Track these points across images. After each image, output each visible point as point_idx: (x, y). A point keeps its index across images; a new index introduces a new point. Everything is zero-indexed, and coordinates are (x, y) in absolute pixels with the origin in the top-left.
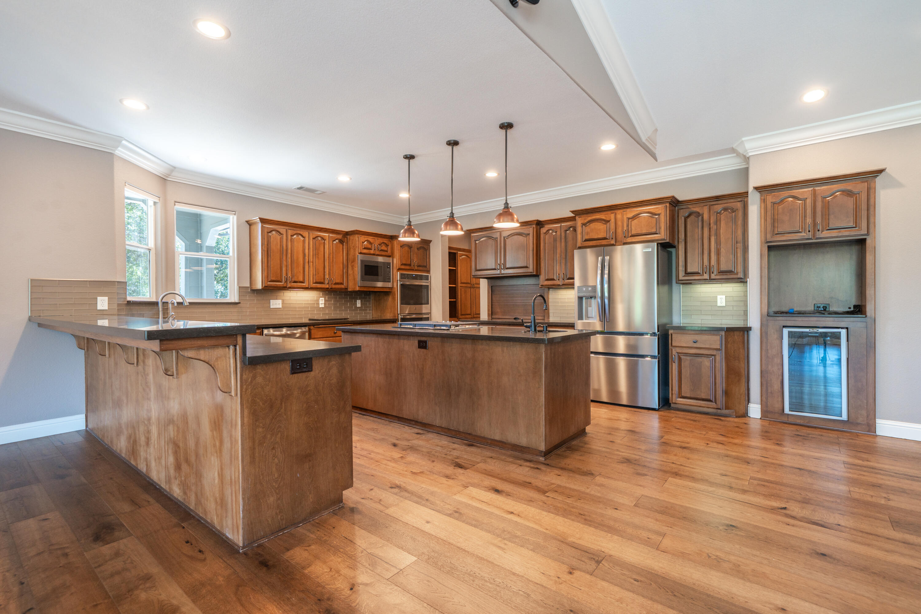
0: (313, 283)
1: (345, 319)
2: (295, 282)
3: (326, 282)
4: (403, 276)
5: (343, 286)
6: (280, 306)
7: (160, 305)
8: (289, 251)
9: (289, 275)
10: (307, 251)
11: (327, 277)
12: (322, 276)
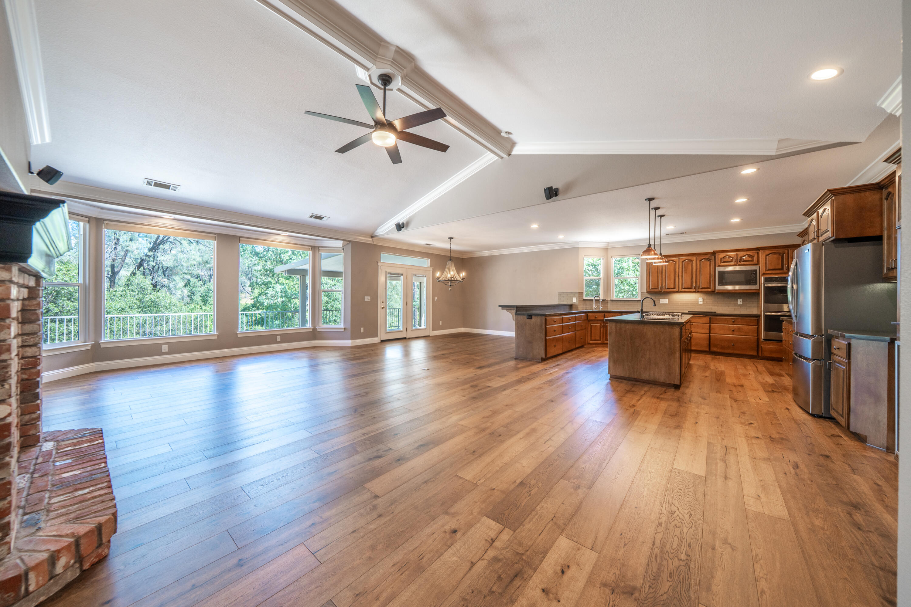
0: (682, 289)
1: (715, 312)
2: (668, 289)
3: (693, 287)
4: (767, 280)
5: (709, 290)
6: (667, 302)
7: (594, 300)
8: (664, 271)
9: (664, 285)
10: (677, 270)
11: (694, 284)
12: (690, 284)
